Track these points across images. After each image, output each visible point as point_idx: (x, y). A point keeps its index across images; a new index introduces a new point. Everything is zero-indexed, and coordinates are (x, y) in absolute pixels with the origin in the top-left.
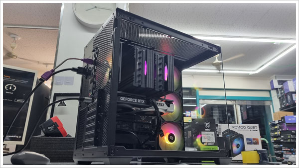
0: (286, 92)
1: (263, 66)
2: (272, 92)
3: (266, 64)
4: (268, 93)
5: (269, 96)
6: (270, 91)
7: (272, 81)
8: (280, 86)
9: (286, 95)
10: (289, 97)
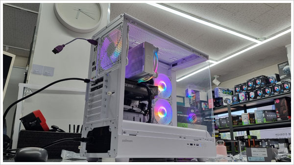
0: (197, 101)
1: (184, 76)
2: (185, 98)
3: (186, 75)
4: (182, 99)
5: (182, 102)
6: (184, 98)
7: (187, 90)
8: (193, 95)
9: (197, 103)
10: (199, 105)
